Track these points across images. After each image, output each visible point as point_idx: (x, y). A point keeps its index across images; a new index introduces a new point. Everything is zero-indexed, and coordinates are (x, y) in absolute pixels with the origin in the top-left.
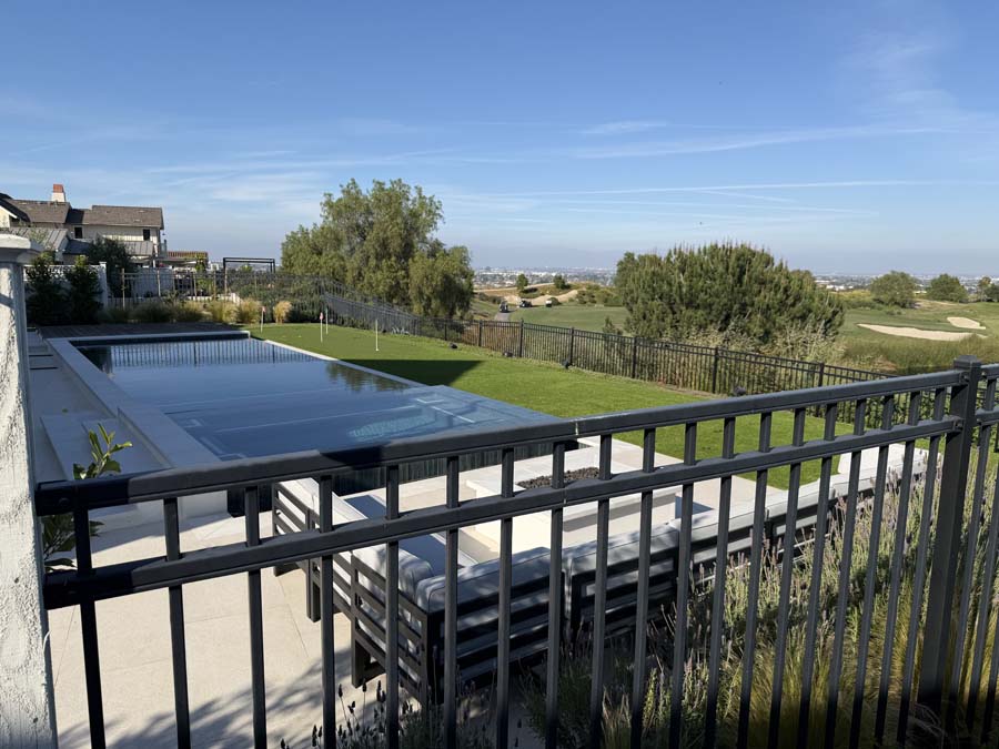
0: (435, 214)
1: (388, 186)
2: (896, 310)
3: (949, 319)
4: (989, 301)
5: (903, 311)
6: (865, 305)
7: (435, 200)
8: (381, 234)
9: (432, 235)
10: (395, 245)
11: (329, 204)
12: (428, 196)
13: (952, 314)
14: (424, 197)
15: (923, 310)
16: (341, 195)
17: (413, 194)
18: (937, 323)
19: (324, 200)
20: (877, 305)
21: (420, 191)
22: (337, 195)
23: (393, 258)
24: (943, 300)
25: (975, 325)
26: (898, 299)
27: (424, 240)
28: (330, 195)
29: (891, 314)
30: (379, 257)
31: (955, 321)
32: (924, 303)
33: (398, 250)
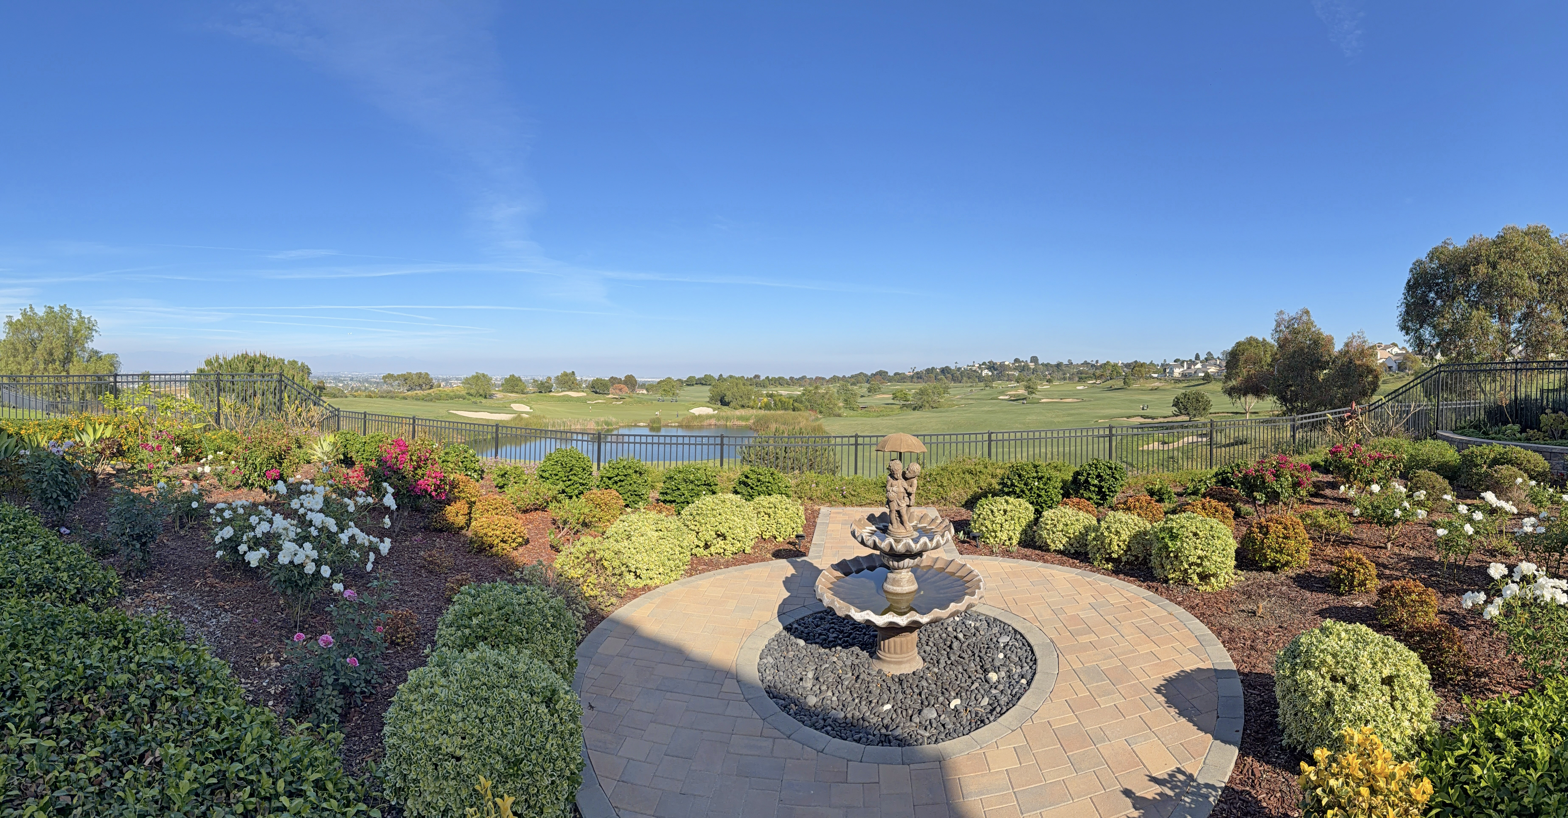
0: (92, 330)
1: (57, 309)
2: (479, 399)
3: (512, 405)
4: (540, 392)
5: (484, 401)
6: (459, 397)
7: (92, 319)
8: (48, 345)
9: (90, 345)
10: (59, 354)
11: (10, 323)
12: (87, 316)
13: (515, 402)
14: (84, 318)
15: (498, 400)
16: (20, 317)
17: (75, 315)
18: (504, 408)
19: (6, 320)
20: (468, 397)
21: (80, 313)
22: (17, 317)
23: (57, 363)
24: (512, 392)
25: (527, 409)
26: (481, 392)
27: (83, 350)
28: (10, 317)
29: (476, 403)
30: (46, 362)
31: (516, 407)
32: (499, 395)
33: (61, 356)
